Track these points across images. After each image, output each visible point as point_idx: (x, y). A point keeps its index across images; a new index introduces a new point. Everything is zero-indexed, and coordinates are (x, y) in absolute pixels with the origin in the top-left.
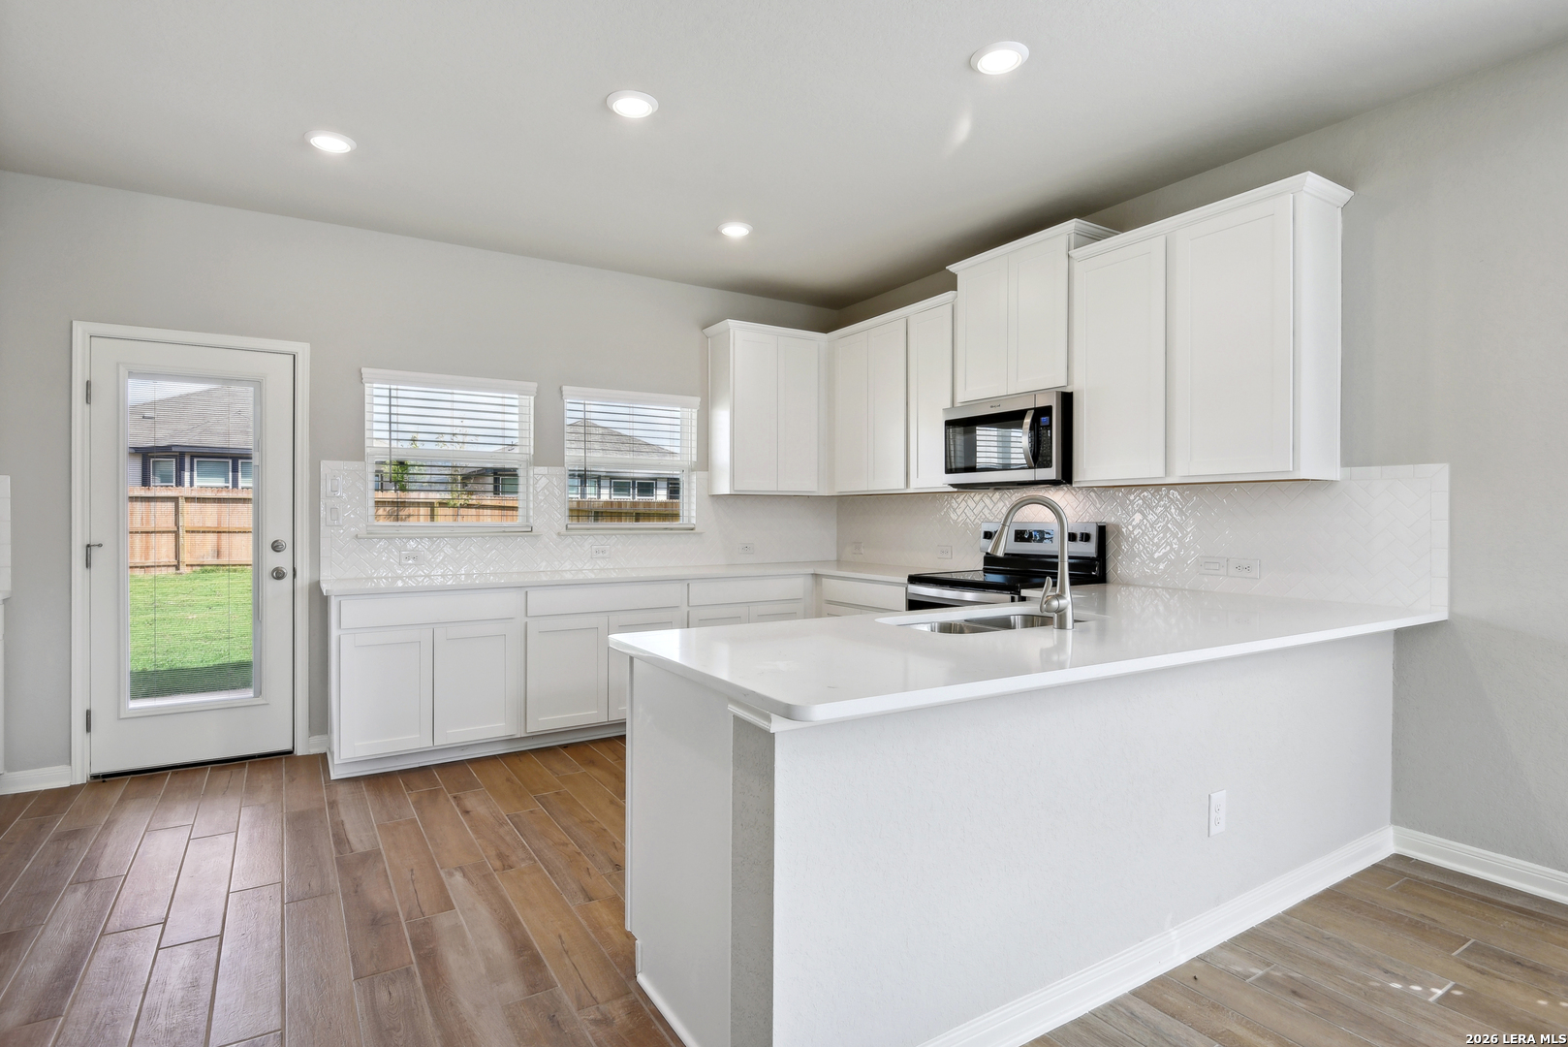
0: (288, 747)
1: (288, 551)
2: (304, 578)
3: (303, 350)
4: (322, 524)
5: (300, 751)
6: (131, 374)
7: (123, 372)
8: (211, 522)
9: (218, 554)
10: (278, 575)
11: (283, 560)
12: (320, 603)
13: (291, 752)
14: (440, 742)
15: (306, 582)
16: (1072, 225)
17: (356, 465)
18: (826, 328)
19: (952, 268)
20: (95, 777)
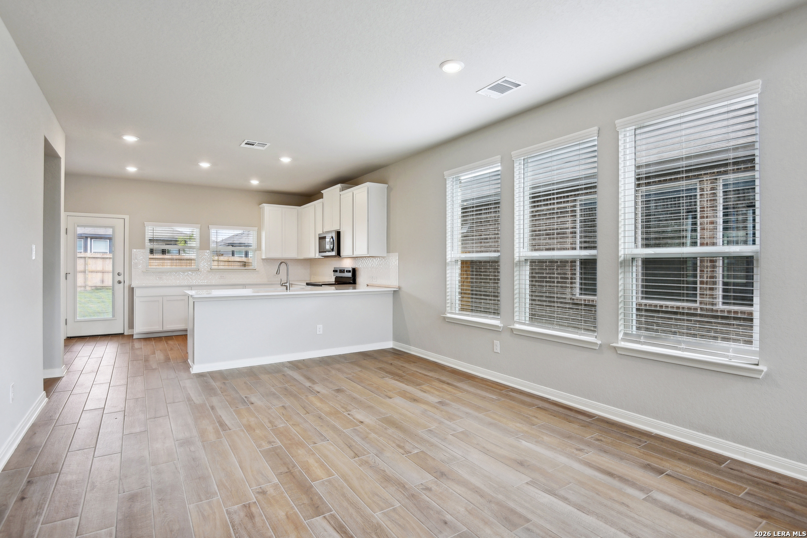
0: (123, 332)
1: (122, 276)
2: (127, 284)
3: (127, 217)
4: (133, 268)
5: (126, 334)
6: (78, 226)
7: (76, 226)
8: (99, 268)
9: (103, 281)
10: (119, 282)
11: (121, 278)
12: (132, 290)
13: (123, 334)
14: (165, 329)
15: (128, 285)
16: (339, 186)
17: (142, 250)
18: (300, 205)
19: (322, 192)
20: (68, 337)
